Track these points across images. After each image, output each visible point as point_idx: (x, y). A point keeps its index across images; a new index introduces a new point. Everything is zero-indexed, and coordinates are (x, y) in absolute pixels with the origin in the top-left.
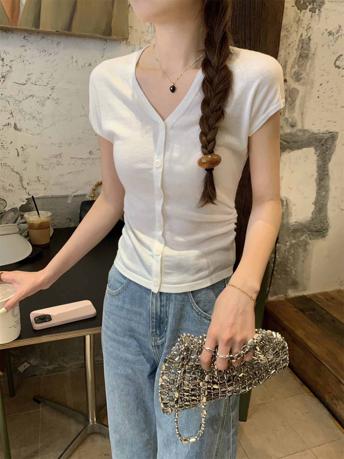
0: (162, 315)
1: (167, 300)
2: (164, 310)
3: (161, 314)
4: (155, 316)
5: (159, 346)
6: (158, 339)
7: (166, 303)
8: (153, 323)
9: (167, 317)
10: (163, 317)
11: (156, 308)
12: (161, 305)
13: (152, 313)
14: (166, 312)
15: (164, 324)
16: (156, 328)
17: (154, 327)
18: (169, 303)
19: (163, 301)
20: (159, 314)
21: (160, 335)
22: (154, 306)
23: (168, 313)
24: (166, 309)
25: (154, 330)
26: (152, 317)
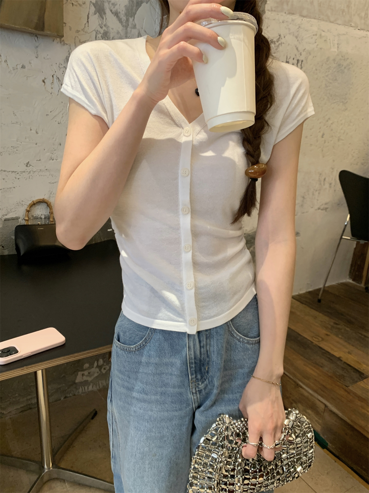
0: (203, 356)
1: (207, 339)
2: (204, 351)
3: (201, 357)
4: (193, 361)
5: (201, 390)
6: (200, 383)
7: (206, 342)
8: (192, 369)
9: (208, 356)
10: (204, 358)
11: (194, 352)
12: (200, 347)
13: (189, 359)
14: (207, 351)
15: (205, 364)
16: (196, 373)
17: (194, 372)
18: (210, 341)
19: (202, 341)
20: (199, 357)
21: (202, 377)
22: (192, 350)
23: (209, 352)
24: (206, 349)
25: (194, 376)
26: (189, 363)
